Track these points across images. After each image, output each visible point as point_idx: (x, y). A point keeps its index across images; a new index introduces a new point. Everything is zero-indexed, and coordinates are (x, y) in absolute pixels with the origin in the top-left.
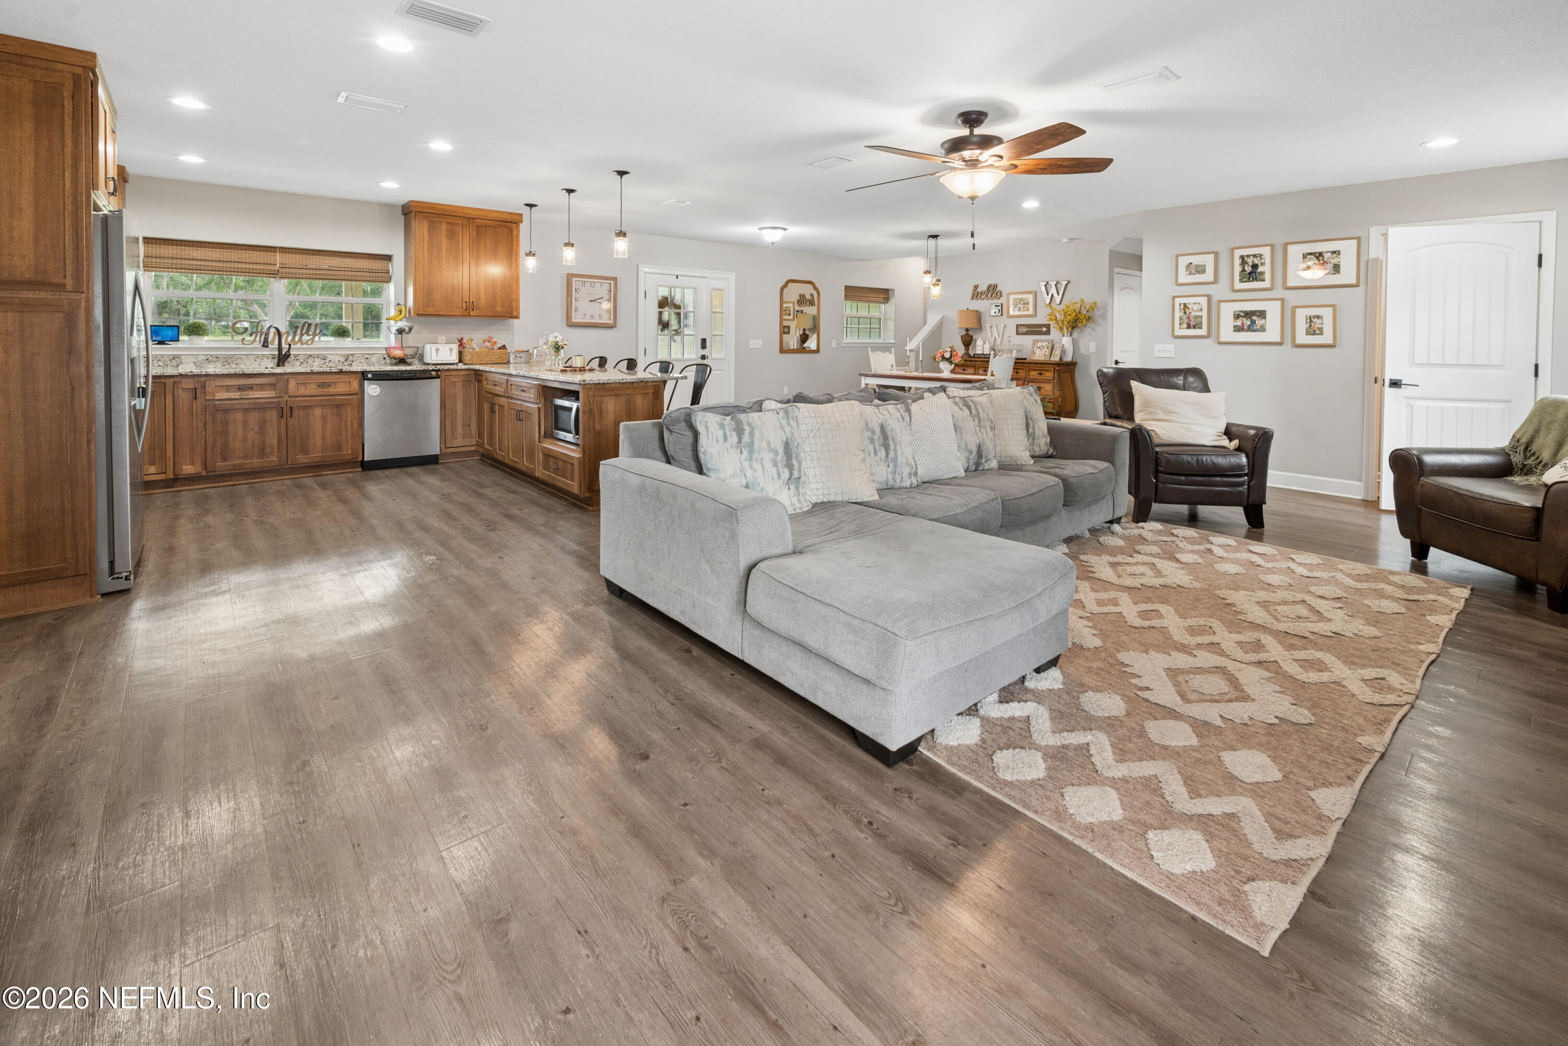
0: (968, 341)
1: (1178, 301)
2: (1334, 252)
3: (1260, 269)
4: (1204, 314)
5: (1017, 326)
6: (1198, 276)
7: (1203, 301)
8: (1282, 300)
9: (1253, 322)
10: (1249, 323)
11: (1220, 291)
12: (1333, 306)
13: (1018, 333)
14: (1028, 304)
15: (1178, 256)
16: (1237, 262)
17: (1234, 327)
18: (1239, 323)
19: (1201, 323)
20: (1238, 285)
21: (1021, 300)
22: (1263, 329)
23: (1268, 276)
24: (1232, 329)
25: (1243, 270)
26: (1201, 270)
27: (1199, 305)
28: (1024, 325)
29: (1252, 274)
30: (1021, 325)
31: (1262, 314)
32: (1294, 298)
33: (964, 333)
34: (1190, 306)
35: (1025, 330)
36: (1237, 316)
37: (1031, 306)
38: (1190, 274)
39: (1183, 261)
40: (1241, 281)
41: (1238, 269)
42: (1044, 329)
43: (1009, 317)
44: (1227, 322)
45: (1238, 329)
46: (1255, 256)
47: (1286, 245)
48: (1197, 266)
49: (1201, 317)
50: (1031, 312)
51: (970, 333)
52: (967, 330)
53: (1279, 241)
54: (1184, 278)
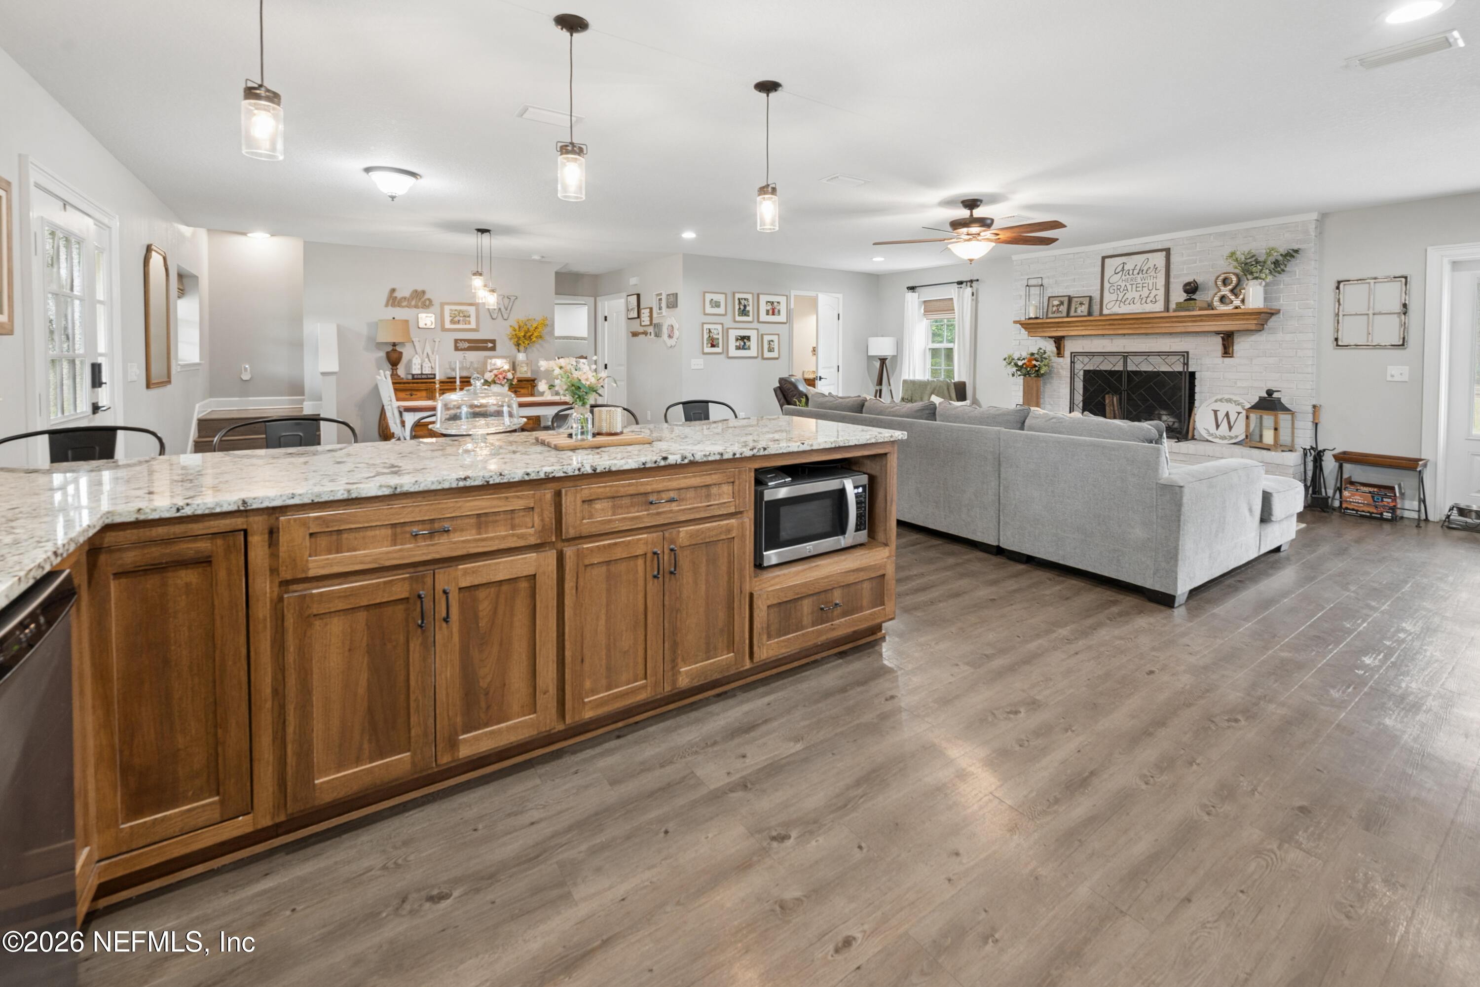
0: (394, 359)
1: (706, 326)
2: (778, 302)
3: (748, 308)
4: (720, 337)
5: (456, 341)
6: (716, 309)
7: (719, 327)
8: (757, 329)
9: (745, 343)
10: (743, 344)
11: (728, 321)
12: (778, 335)
13: (457, 349)
14: (469, 317)
15: (705, 293)
16: (737, 302)
17: (736, 346)
18: (738, 344)
19: (718, 343)
20: (738, 318)
21: (460, 312)
22: (749, 348)
23: (751, 313)
24: (734, 348)
25: (740, 308)
26: (717, 305)
27: (717, 330)
28: (465, 340)
29: (744, 312)
30: (461, 340)
31: (748, 338)
32: (764, 329)
33: (390, 348)
34: (712, 331)
35: (467, 345)
36: (737, 340)
37: (473, 319)
38: (712, 307)
39: (709, 297)
40: (739, 315)
41: (737, 307)
42: (490, 345)
43: (444, 329)
44: (733, 344)
45: (738, 348)
46: (745, 299)
47: (758, 295)
48: (716, 302)
49: (718, 339)
50: (473, 325)
51: (398, 349)
52: (394, 345)
53: (756, 292)
54: (709, 310)
